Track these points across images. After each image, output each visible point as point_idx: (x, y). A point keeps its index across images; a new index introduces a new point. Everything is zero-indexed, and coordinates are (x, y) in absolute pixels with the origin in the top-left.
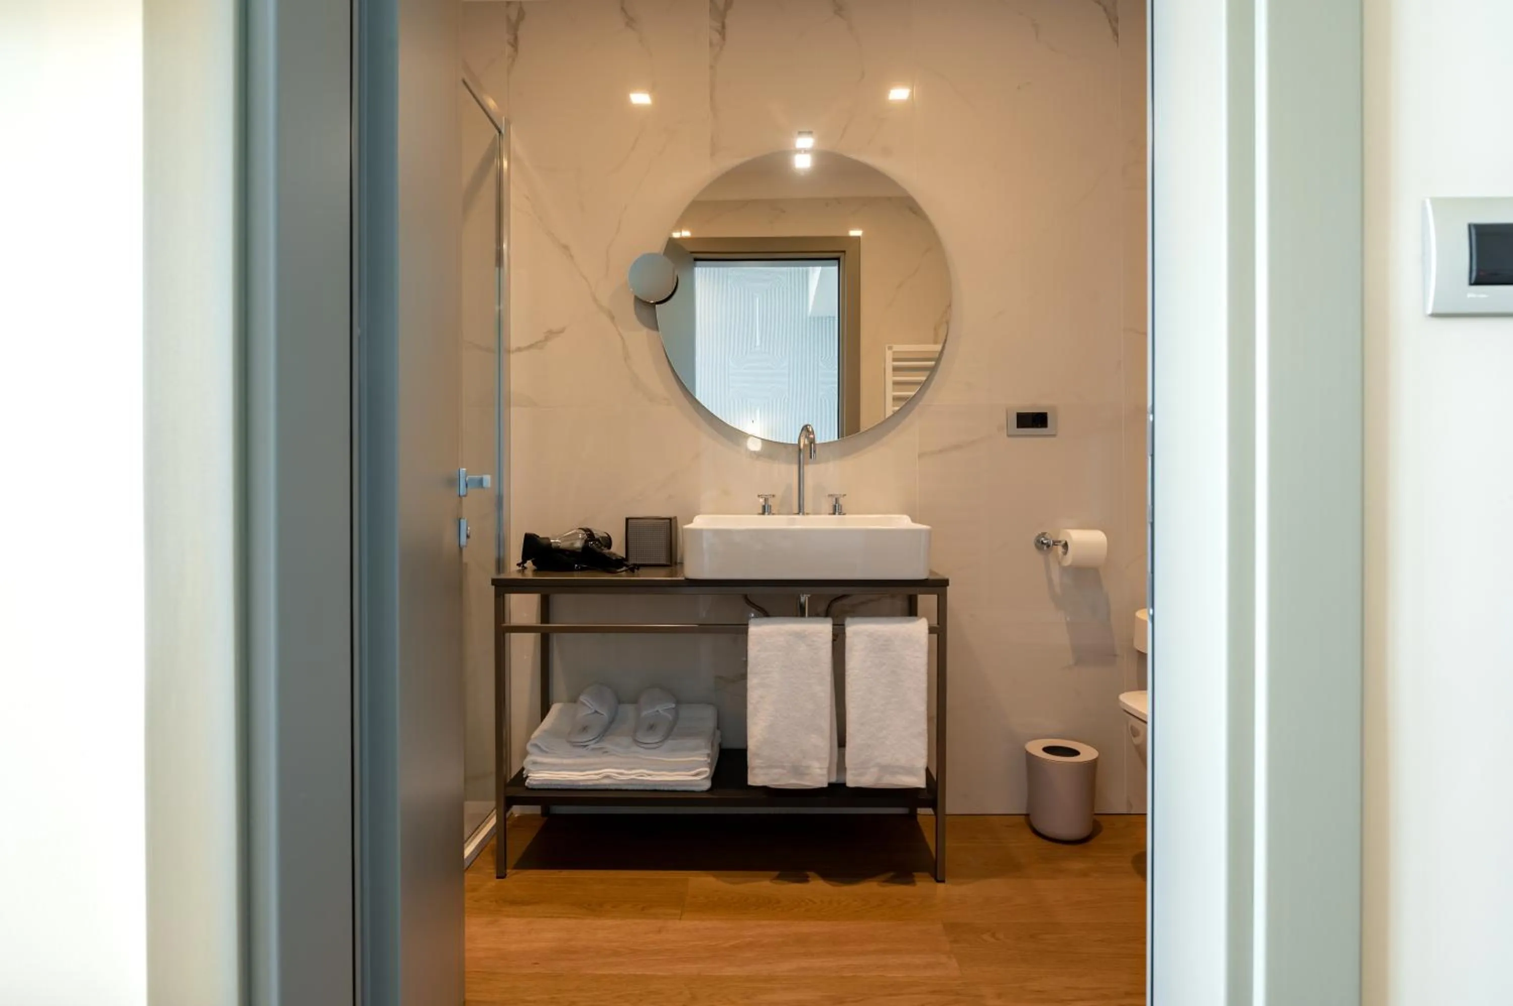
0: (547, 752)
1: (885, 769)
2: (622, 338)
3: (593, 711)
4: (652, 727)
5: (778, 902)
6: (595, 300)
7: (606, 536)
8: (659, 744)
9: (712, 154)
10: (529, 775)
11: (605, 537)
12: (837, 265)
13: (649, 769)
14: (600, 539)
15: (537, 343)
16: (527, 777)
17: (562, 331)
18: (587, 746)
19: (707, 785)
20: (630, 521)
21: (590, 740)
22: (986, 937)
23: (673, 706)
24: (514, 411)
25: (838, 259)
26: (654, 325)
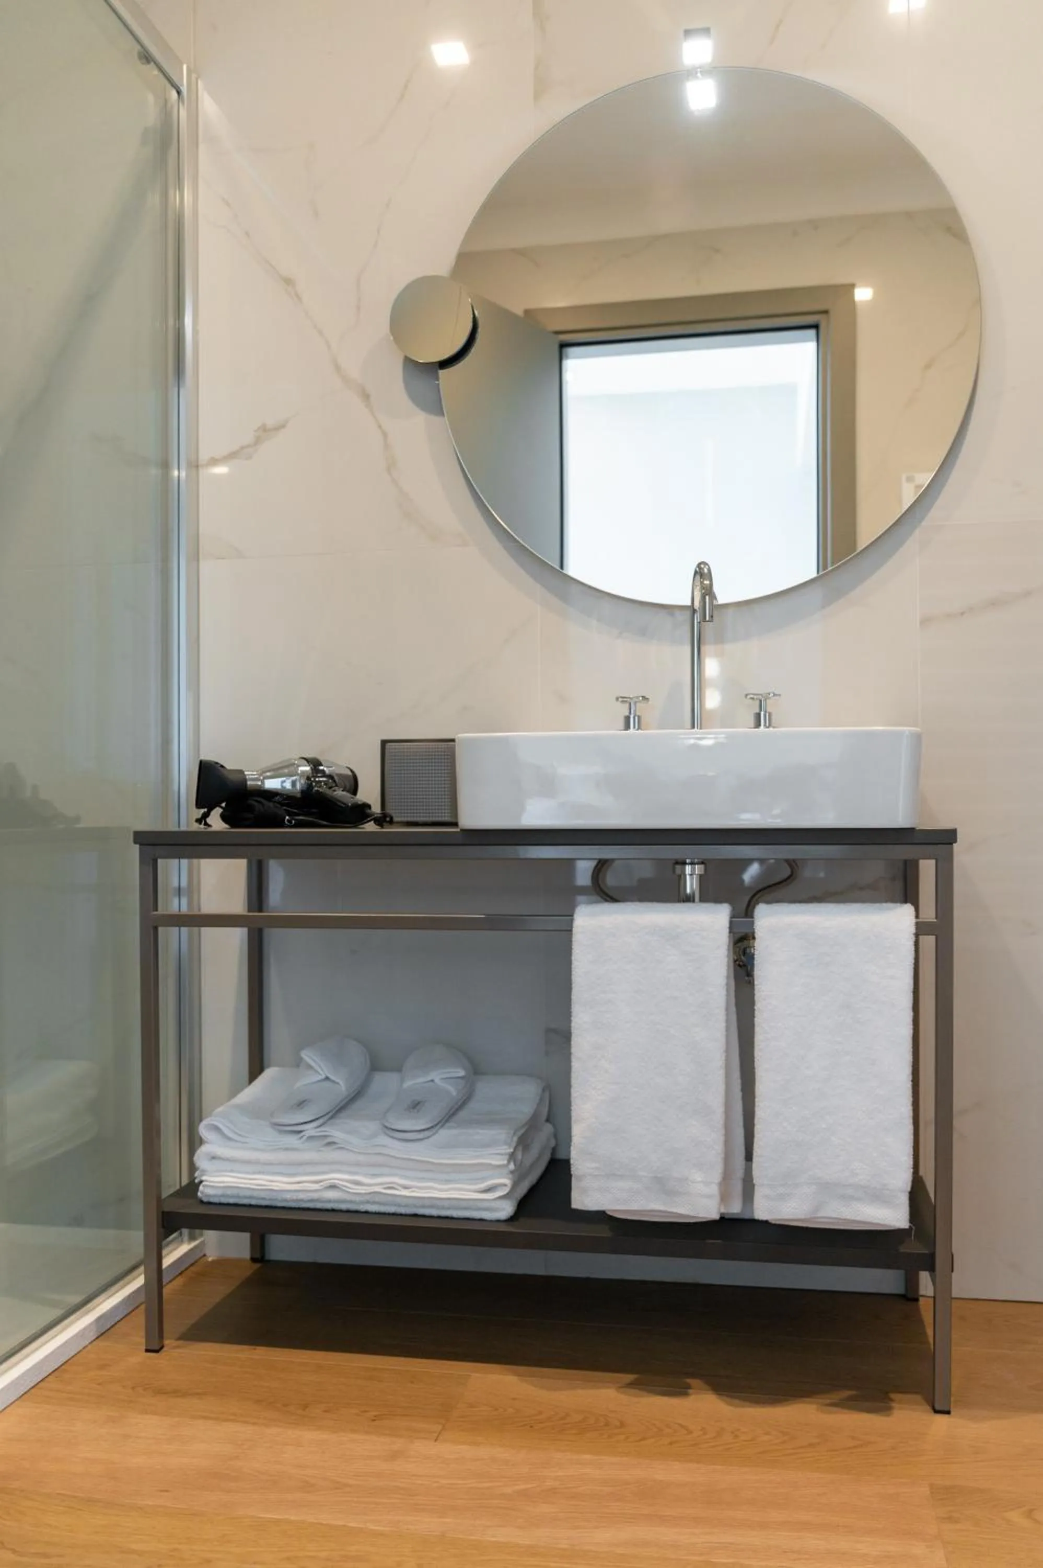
0: (229, 1139)
1: (827, 1188)
2: (385, 435)
3: (324, 1076)
4: (415, 1106)
5: (622, 1425)
6: (338, 368)
7: (350, 773)
8: (427, 1133)
9: (537, 96)
10: (204, 1178)
11: (349, 776)
12: (815, 339)
13: (403, 1177)
14: (336, 778)
15: (242, 448)
16: (201, 1182)
17: (281, 426)
18: (301, 1132)
19: (506, 1210)
20: (388, 745)
21: (306, 1123)
22: (1015, 1516)
23: (462, 1073)
24: (206, 567)
25: (816, 327)
26: (435, 407)
